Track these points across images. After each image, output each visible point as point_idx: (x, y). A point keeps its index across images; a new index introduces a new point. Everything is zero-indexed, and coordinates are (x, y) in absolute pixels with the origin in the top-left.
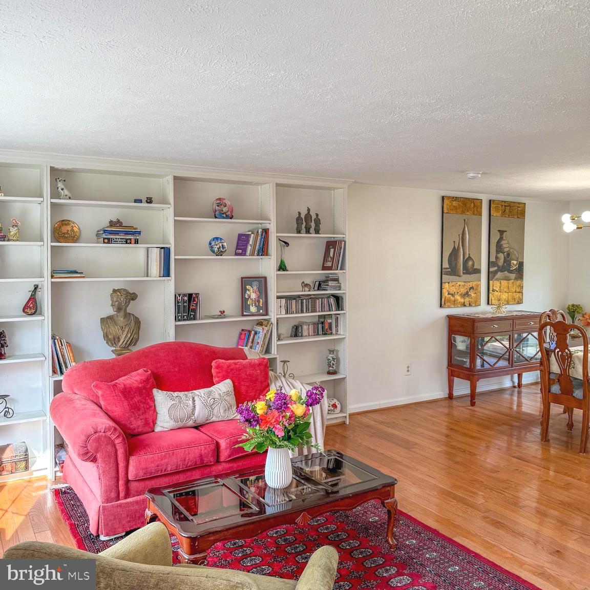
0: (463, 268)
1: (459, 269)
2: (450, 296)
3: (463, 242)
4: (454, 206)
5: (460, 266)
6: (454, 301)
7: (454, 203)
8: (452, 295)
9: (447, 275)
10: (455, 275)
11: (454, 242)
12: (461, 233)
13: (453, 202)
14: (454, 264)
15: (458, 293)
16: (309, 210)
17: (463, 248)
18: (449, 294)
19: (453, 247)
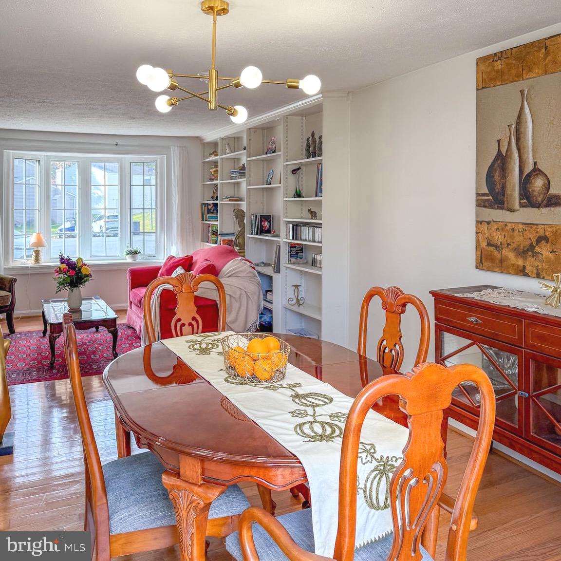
0: (520, 195)
1: (512, 195)
2: (492, 248)
3: (518, 140)
4: (498, 71)
5: (513, 190)
6: (502, 261)
7: (498, 65)
8: (496, 247)
9: (485, 207)
10: (502, 208)
11: (499, 141)
12: (513, 121)
13: (496, 64)
14: (498, 187)
15: (508, 245)
16: (313, 134)
17: (519, 150)
18: (489, 244)
19: (495, 153)
